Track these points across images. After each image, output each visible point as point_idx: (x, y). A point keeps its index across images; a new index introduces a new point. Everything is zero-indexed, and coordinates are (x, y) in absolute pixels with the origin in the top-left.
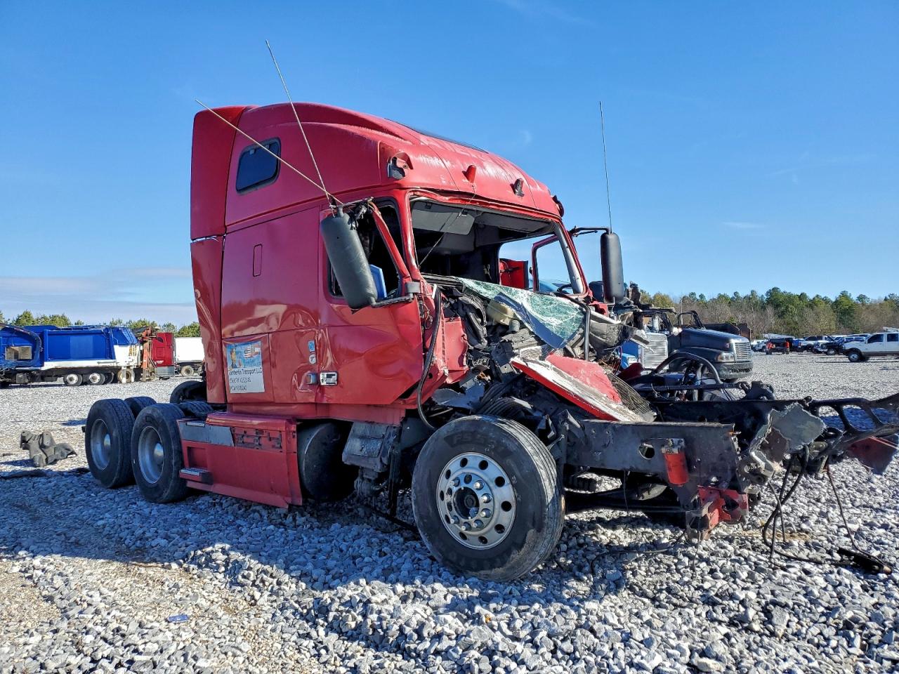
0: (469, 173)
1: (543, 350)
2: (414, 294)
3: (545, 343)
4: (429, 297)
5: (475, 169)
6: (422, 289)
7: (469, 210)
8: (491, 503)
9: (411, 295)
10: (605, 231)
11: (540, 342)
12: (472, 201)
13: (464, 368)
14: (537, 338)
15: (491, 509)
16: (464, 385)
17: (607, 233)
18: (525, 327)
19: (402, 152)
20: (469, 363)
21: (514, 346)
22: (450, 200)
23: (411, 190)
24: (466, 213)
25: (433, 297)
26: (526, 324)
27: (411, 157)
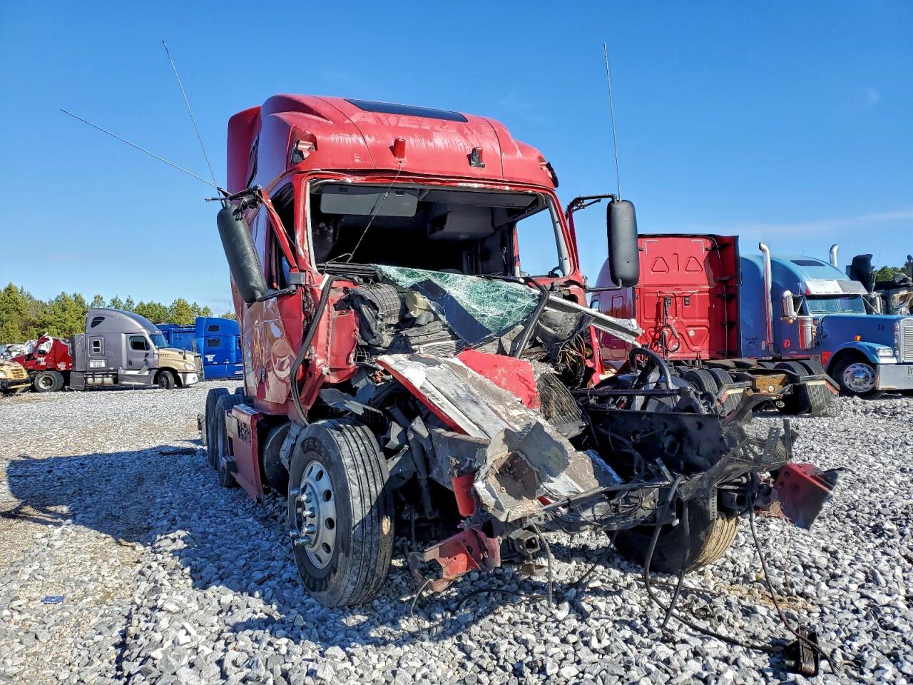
0: (398, 148)
1: (457, 345)
2: (296, 285)
3: (459, 338)
4: (316, 289)
5: (403, 143)
6: (307, 279)
7: (404, 189)
8: (316, 518)
9: (293, 287)
10: (610, 199)
11: (454, 337)
12: (398, 179)
13: (351, 366)
14: (451, 331)
15: (316, 524)
16: (357, 385)
17: (613, 202)
18: (439, 319)
19: (309, 133)
20: (359, 359)
21: (412, 342)
22: (366, 180)
23: (310, 173)
24: (402, 193)
25: (321, 288)
26: (440, 316)
27: (319, 138)
